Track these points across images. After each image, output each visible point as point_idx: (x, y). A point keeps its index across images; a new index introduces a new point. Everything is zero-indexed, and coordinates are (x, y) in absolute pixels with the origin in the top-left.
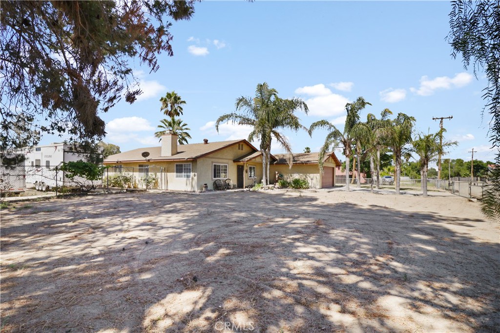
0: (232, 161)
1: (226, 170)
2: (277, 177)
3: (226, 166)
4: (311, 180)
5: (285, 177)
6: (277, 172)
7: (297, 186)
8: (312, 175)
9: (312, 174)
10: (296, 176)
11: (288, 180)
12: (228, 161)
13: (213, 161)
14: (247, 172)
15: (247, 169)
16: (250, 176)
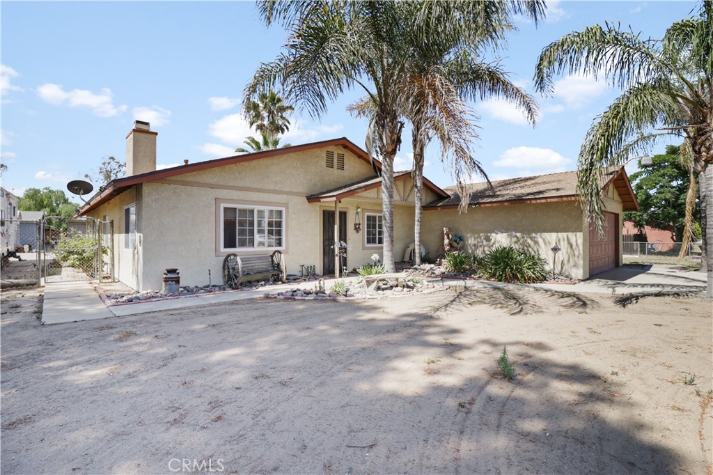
0: (302, 199)
1: (279, 224)
2: (446, 241)
3: (280, 212)
4: (551, 253)
5: (471, 241)
6: (445, 230)
7: (504, 270)
8: (552, 237)
9: (554, 235)
10: (501, 240)
11: (479, 253)
12: (285, 196)
13: (222, 193)
14: (357, 229)
15: (357, 222)
16: (369, 242)
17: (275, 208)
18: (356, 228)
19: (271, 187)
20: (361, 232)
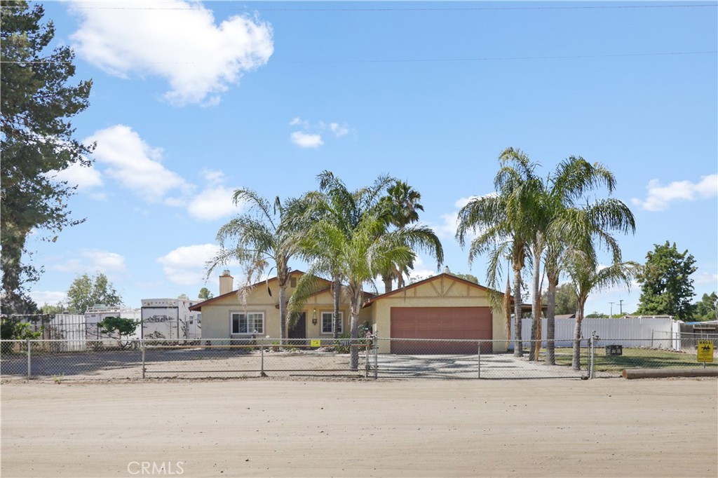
0: (275, 307)
1: (261, 321)
3: (261, 315)
12: (264, 306)
13: (233, 308)
14: (315, 322)
15: (315, 318)
16: (324, 330)
17: (258, 313)
18: (313, 322)
19: (257, 302)
20: (318, 324)
